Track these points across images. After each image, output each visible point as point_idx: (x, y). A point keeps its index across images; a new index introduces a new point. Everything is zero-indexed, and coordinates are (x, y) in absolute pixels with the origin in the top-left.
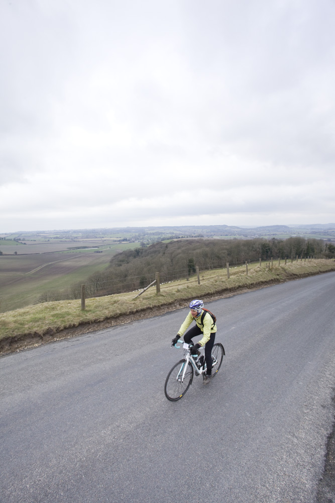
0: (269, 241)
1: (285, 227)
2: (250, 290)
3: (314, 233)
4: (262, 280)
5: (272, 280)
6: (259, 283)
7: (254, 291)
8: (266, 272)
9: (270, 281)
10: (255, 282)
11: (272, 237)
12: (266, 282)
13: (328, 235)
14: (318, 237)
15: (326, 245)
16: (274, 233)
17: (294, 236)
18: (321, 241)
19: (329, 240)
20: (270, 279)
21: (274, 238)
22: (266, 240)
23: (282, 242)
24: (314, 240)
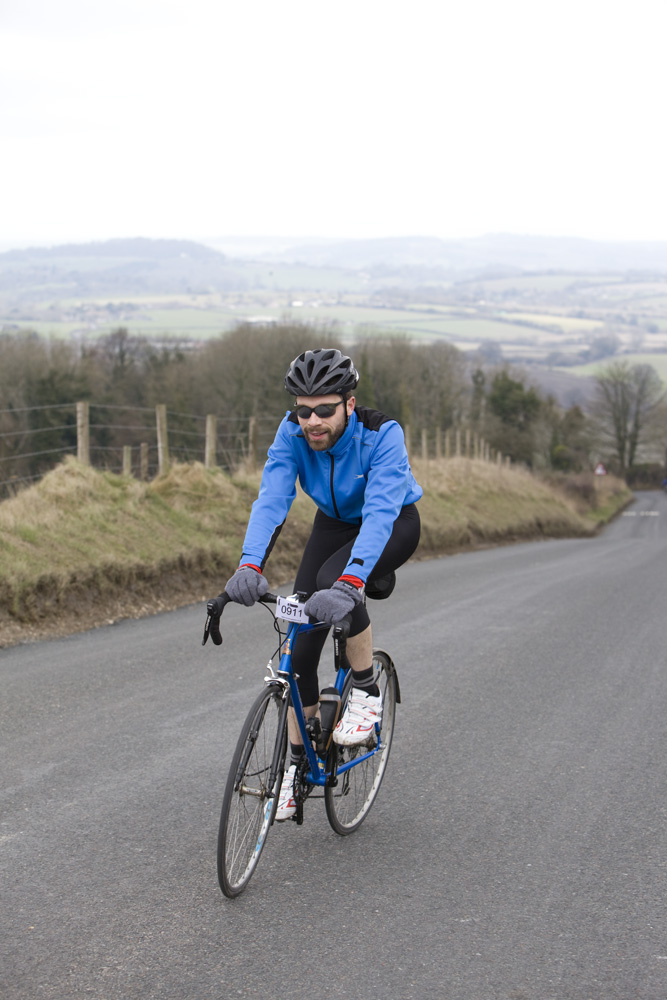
0: (89, 354)
1: (197, 251)
2: (31, 633)
3: (395, 299)
4: (111, 557)
5: (182, 564)
6: (92, 583)
7: (62, 639)
8: (130, 506)
9: (167, 569)
10: (64, 573)
11: (106, 326)
12: (142, 575)
13: (483, 314)
14: (423, 330)
15: (478, 377)
16: (116, 301)
17: (262, 317)
18: (444, 354)
19: (490, 350)
20: (172, 556)
21: (120, 336)
22: (61, 349)
23: (180, 357)
24: (400, 350)
